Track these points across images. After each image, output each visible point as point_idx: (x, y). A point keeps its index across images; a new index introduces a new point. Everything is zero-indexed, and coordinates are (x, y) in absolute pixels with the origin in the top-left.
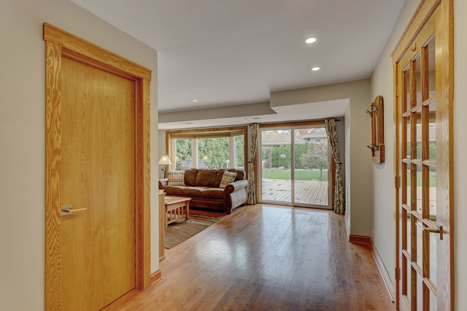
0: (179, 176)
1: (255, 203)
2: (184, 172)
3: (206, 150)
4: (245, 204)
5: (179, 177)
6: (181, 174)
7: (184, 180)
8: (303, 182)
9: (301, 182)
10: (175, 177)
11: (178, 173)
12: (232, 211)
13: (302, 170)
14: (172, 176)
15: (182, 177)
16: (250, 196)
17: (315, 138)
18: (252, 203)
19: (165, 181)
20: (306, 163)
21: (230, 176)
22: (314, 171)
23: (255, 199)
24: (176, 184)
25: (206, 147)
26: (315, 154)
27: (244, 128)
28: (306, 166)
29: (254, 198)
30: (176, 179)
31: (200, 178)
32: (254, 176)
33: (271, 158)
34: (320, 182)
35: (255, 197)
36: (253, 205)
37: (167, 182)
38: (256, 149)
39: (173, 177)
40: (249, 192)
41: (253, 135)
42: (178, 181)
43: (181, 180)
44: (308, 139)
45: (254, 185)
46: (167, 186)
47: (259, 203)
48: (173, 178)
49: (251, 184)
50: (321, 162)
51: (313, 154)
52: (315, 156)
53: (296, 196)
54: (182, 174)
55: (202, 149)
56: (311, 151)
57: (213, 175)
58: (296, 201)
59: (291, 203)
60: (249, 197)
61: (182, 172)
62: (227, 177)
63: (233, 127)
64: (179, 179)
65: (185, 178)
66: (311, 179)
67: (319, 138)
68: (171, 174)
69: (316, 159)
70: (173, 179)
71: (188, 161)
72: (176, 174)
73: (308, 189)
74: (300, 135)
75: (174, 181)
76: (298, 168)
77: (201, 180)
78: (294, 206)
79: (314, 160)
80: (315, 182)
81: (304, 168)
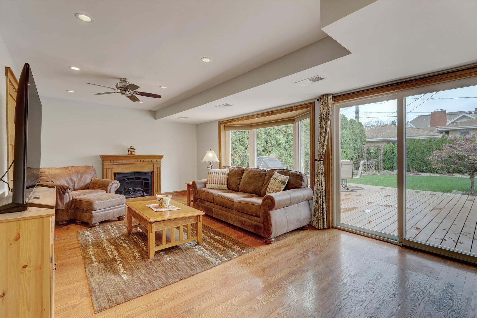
0: (220, 177)
1: (326, 227)
2: (227, 171)
3: (287, 147)
4: (307, 228)
5: (219, 179)
6: (223, 174)
7: (226, 183)
8: (434, 195)
9: (430, 195)
10: (215, 178)
11: (220, 172)
12: (274, 239)
13: (434, 175)
14: (211, 176)
15: (224, 178)
16: (317, 215)
17: (460, 130)
18: (320, 226)
19: (202, 183)
20: (440, 165)
21: (278, 182)
22: (457, 178)
23: (325, 220)
24: (216, 187)
25: (287, 144)
26: (459, 151)
27: (309, 107)
28: (442, 169)
29: (323, 219)
30: (216, 181)
31: (245, 181)
32: (323, 183)
33: (381, 157)
34: (470, 197)
35: (325, 217)
36: (321, 229)
37: (205, 184)
38: (328, 138)
39: (213, 177)
40: (316, 208)
41: (322, 115)
42: (218, 184)
43: (222, 182)
44: (447, 132)
45: (324, 198)
46: (204, 189)
47: (333, 228)
48: (212, 179)
49: (319, 195)
50: (472, 165)
51: (456, 151)
52: (460, 153)
53: (408, 225)
54: (225, 174)
55: (281, 146)
56: (450, 147)
57: (260, 178)
58: (409, 236)
59: (397, 238)
60: (316, 217)
61: (224, 172)
62: (275, 182)
63: (292, 107)
64: (220, 181)
65: (228, 181)
66: (450, 191)
67: (466, 129)
68: (210, 174)
69: (460, 159)
70: (211, 181)
71: (260, 159)
72: (216, 174)
73: (442, 209)
74: (433, 128)
75: (213, 183)
76: (426, 172)
77: (246, 183)
78: (404, 246)
79: (457, 161)
80: (458, 196)
81: (437, 173)
